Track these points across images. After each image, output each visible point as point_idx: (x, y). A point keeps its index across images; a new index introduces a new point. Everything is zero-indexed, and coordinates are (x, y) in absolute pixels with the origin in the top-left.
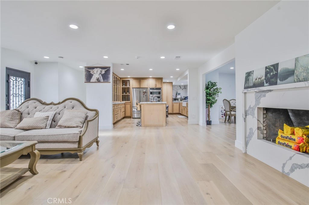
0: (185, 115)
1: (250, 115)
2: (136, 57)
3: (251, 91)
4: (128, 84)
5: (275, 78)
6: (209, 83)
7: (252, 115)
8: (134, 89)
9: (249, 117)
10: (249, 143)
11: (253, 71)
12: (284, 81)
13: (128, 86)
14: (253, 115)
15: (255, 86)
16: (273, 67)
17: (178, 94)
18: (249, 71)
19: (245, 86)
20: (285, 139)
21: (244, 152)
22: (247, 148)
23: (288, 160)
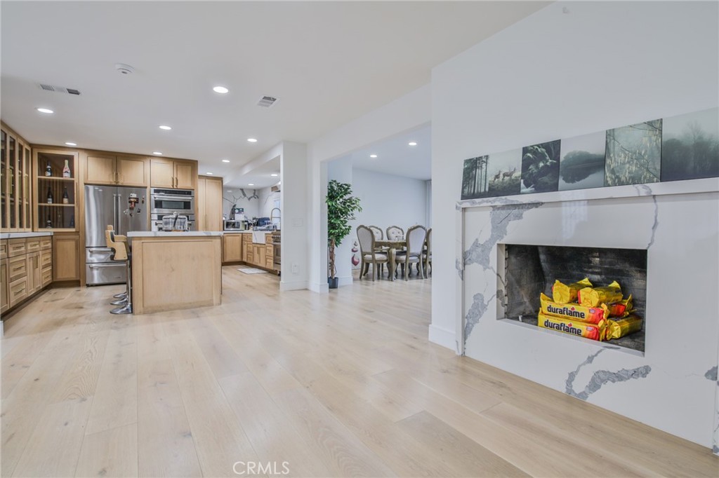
0: (259, 265)
1: (477, 262)
2: (118, 66)
3: (481, 205)
4: (66, 168)
5: (550, 175)
6: (333, 185)
7: (480, 264)
8: (91, 188)
9: (474, 269)
10: (471, 329)
11: (487, 157)
12: (577, 183)
13: (66, 176)
14: (485, 262)
15: (494, 192)
16: (544, 150)
17: (237, 211)
18: (474, 156)
19: (463, 192)
20: (558, 314)
21: (461, 354)
22: (465, 343)
23: (584, 364)
